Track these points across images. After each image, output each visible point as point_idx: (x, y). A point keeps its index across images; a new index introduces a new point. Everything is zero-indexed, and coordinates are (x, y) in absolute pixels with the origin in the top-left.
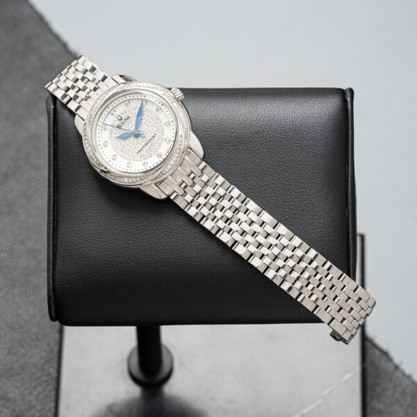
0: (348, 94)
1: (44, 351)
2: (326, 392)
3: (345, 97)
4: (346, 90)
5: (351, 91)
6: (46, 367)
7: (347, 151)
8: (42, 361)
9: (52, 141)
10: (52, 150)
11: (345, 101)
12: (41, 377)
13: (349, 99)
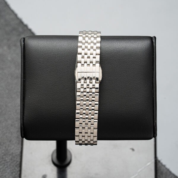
0: (154, 39)
1: (4, 150)
2: (139, 170)
3: (152, 40)
4: (153, 37)
5: (155, 38)
6: (4, 157)
7: (153, 64)
8: (3, 154)
9: (23, 59)
10: (23, 62)
11: (152, 42)
12: (2, 161)
13: (154, 41)
